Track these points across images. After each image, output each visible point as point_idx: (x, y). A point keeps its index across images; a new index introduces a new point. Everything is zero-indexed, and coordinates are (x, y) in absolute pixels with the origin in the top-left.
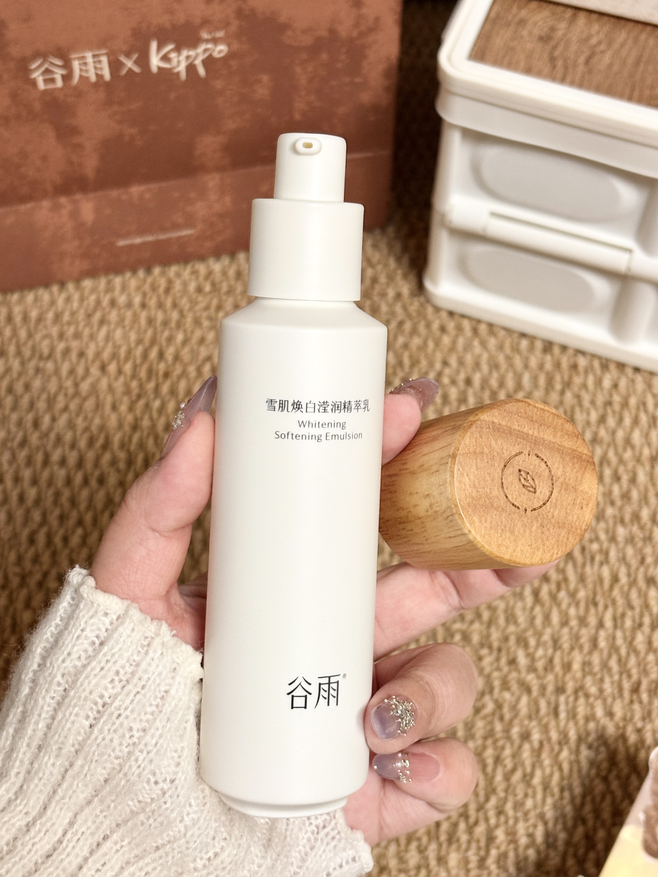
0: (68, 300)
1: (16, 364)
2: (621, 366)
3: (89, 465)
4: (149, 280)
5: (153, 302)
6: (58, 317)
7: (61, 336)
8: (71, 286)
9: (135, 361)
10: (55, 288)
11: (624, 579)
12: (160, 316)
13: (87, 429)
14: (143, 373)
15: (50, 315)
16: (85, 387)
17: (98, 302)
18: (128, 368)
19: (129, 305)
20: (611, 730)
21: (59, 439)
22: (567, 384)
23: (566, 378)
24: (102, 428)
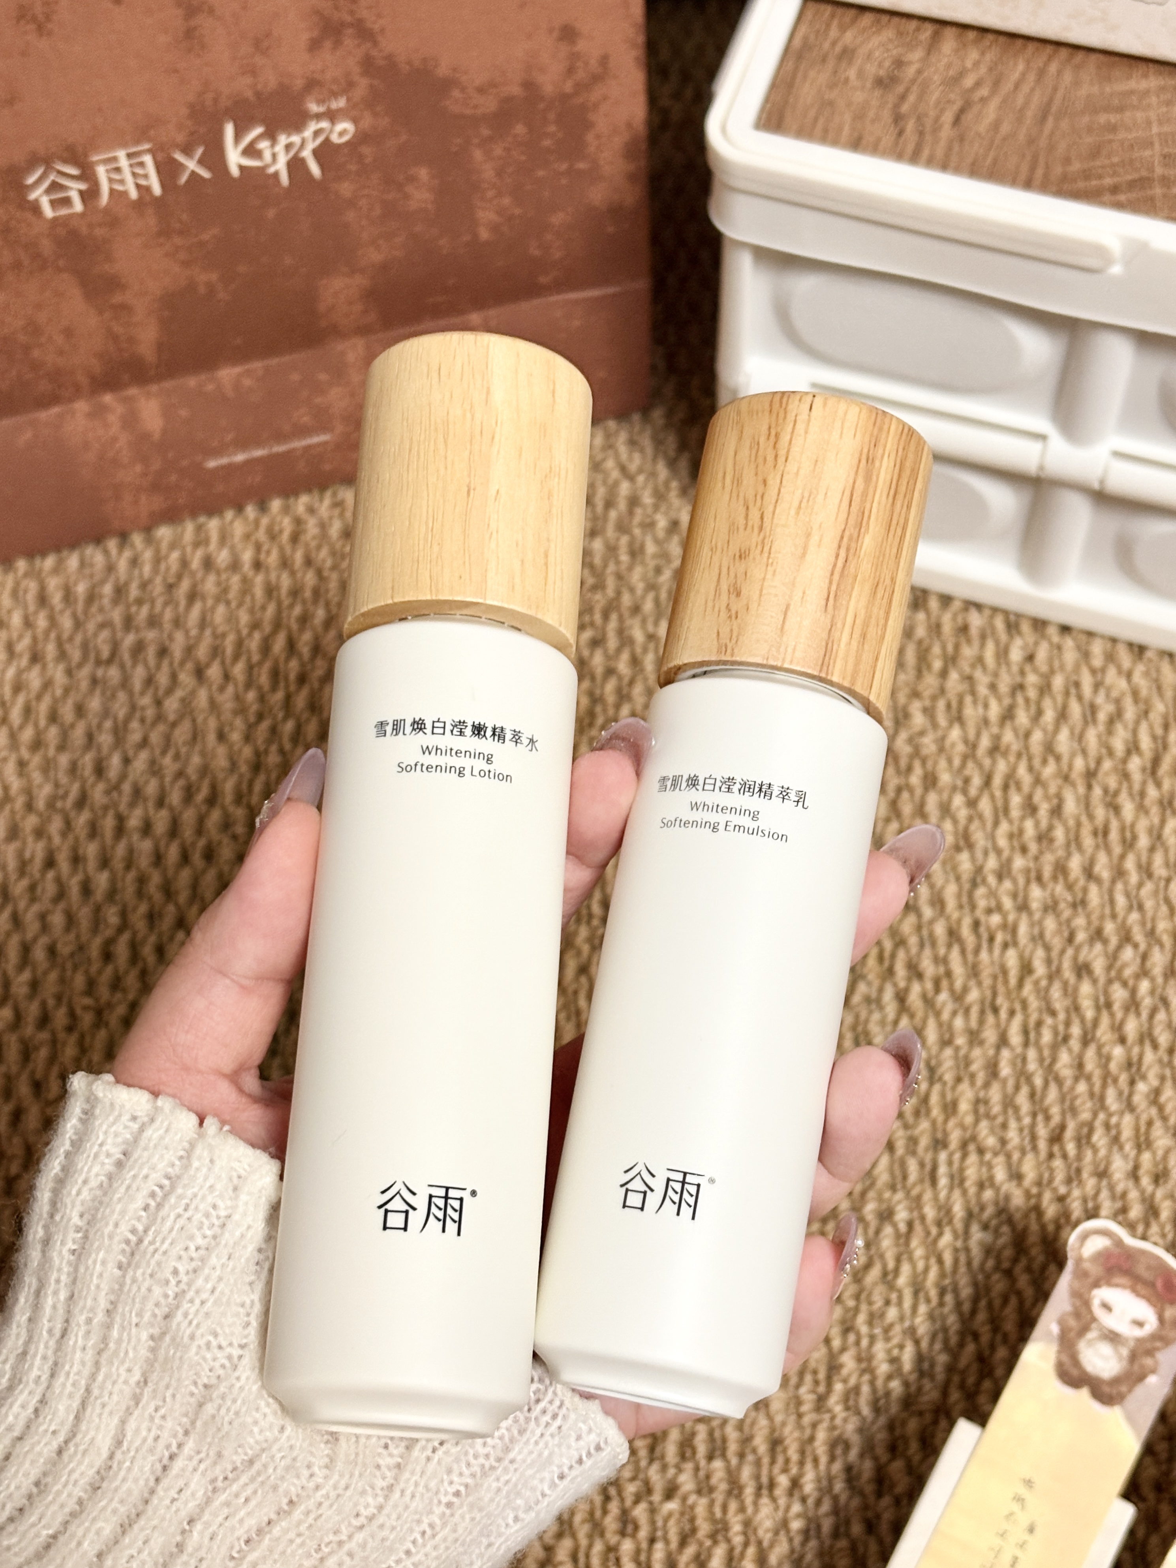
0: (134, 562)
1: (59, 675)
2: (1039, 624)
3: (188, 833)
4: (265, 521)
5: (273, 559)
6: (120, 591)
7: (128, 622)
8: (137, 539)
9: (249, 660)
10: (112, 544)
11: (1040, 969)
12: (286, 582)
13: (180, 774)
14: (264, 679)
15: (107, 589)
16: (172, 705)
17: (184, 563)
18: (238, 670)
19: (235, 565)
20: (1018, 1200)
21: (137, 792)
22: (951, 660)
23: (950, 648)
24: (204, 770)
